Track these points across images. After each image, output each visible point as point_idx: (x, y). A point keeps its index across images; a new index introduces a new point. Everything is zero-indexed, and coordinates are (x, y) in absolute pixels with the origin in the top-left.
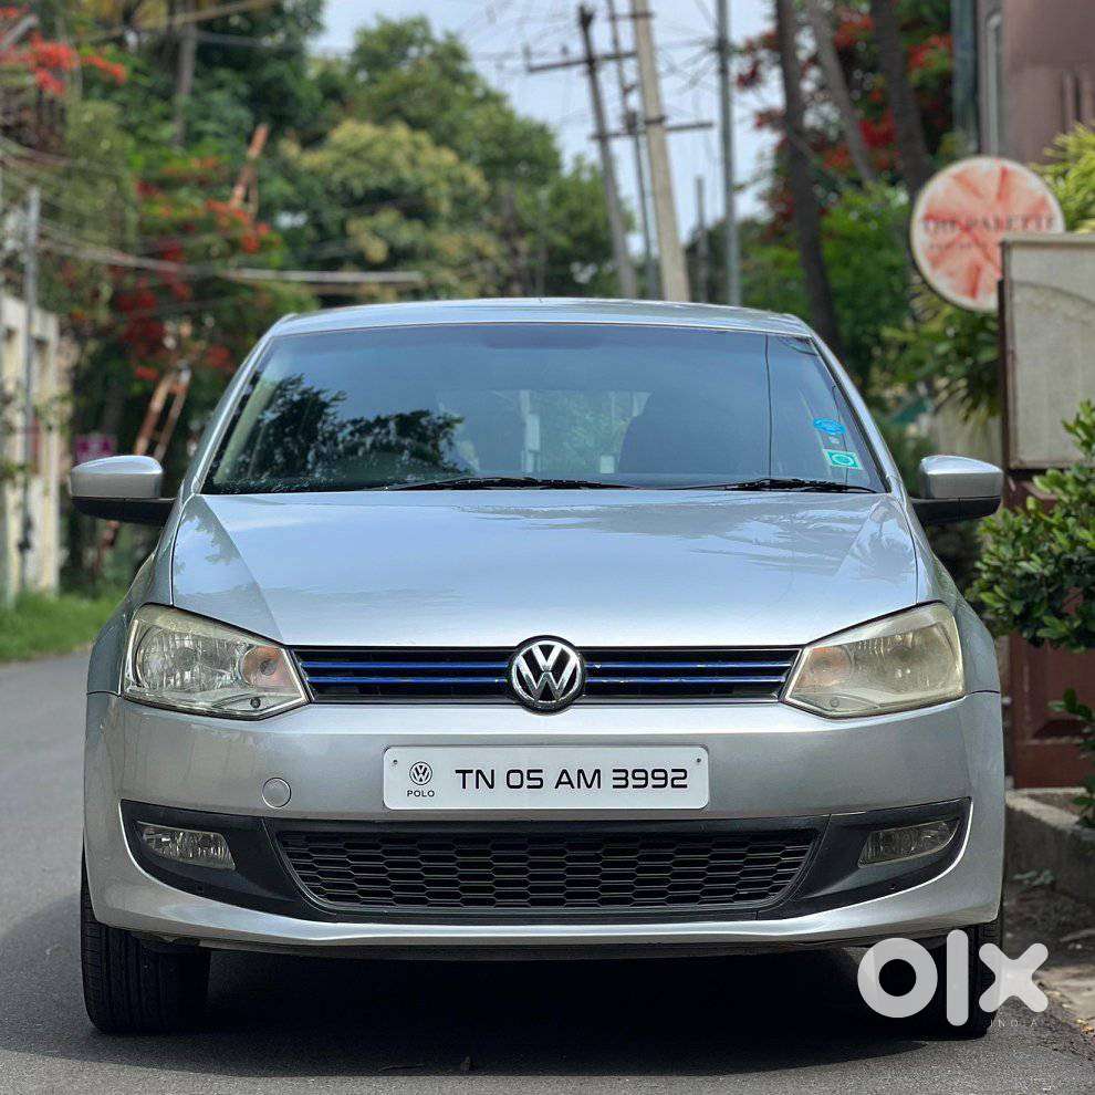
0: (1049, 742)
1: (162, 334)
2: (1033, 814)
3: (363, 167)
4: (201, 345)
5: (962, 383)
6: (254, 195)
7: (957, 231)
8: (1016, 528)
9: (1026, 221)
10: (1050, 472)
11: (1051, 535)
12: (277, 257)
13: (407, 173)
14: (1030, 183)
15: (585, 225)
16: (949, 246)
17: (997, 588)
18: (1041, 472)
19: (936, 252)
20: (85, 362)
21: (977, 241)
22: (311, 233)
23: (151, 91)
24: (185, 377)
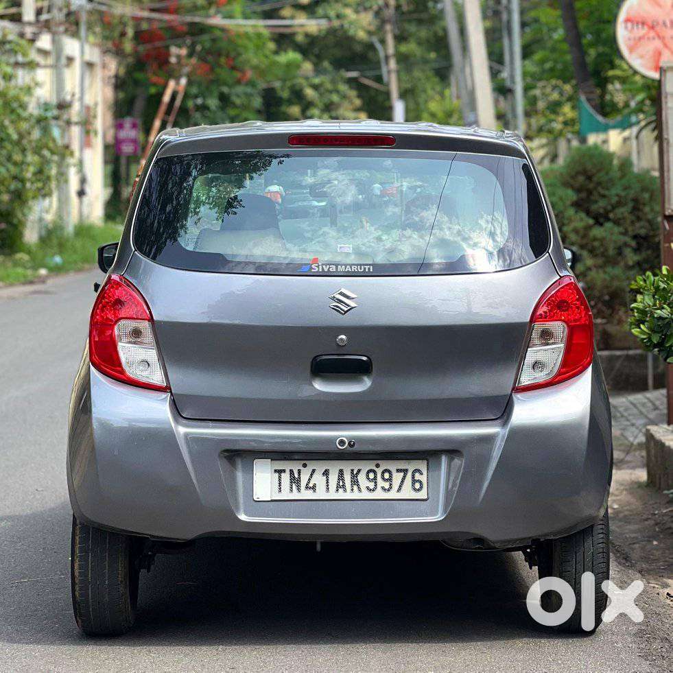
1: (168, 55)
4: (194, 60)
7: (646, 28)
8: (656, 285)
16: (640, 38)
17: (642, 326)
19: (632, 42)
20: (122, 71)
21: (658, 36)
24: (183, 81)
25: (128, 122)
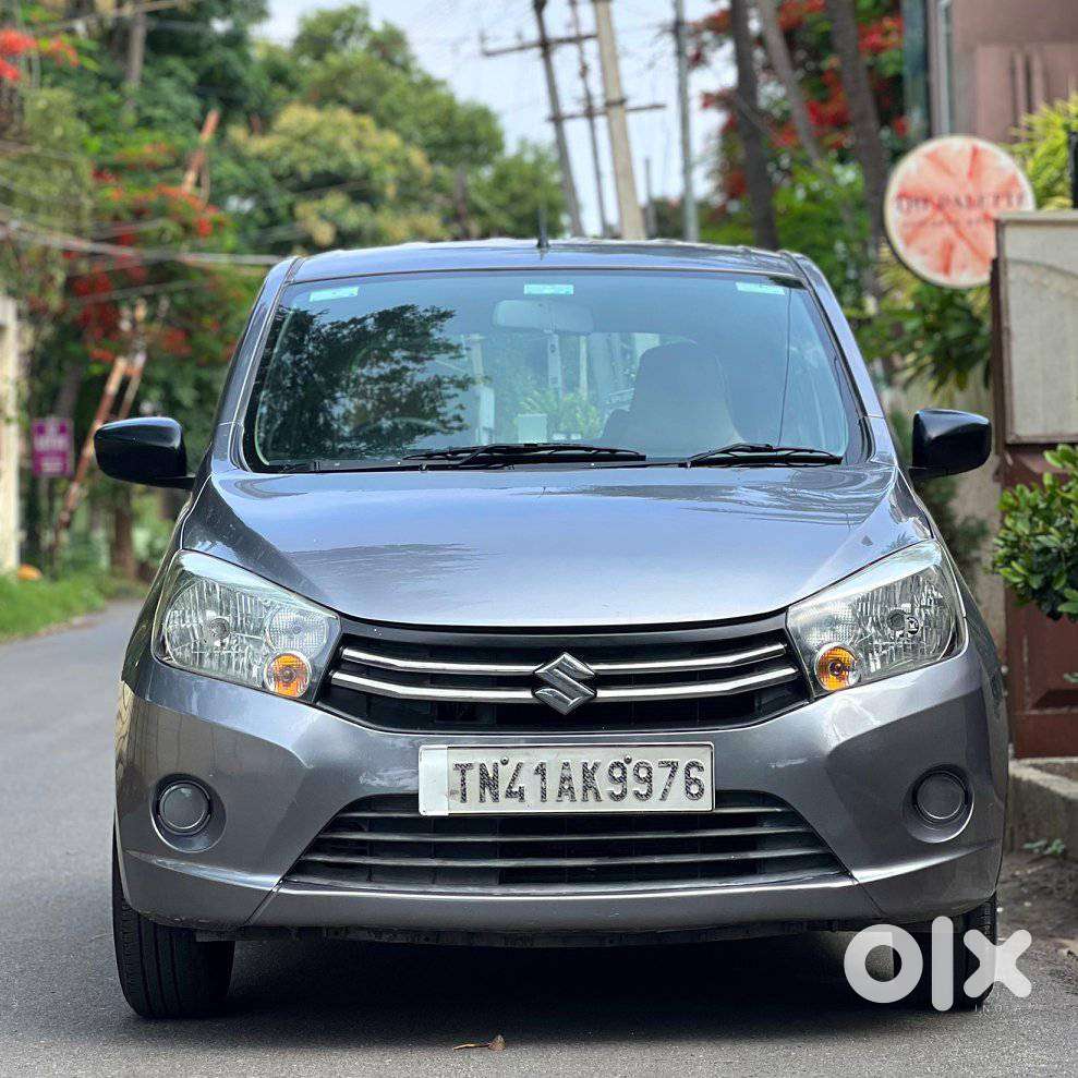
0: (1049, 711)
1: (119, 317)
2: (1041, 783)
3: (311, 152)
4: (156, 327)
5: (927, 360)
6: (206, 181)
7: (930, 208)
8: (1032, 503)
9: (997, 198)
10: (1060, 447)
11: (1070, 511)
12: (230, 240)
13: (355, 159)
14: (1001, 161)
15: (526, 208)
16: (922, 224)
17: (1014, 564)
18: (1052, 446)
19: (909, 229)
20: (40, 347)
21: (950, 220)
22: (260, 216)
23: (101, 78)
24: (140, 360)
25: (52, 424)
